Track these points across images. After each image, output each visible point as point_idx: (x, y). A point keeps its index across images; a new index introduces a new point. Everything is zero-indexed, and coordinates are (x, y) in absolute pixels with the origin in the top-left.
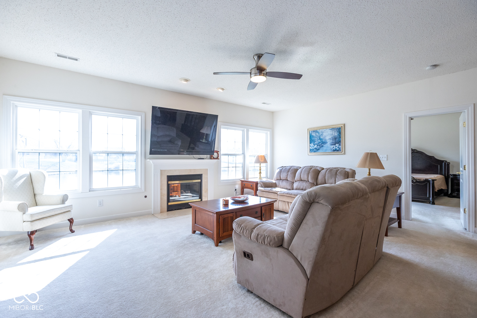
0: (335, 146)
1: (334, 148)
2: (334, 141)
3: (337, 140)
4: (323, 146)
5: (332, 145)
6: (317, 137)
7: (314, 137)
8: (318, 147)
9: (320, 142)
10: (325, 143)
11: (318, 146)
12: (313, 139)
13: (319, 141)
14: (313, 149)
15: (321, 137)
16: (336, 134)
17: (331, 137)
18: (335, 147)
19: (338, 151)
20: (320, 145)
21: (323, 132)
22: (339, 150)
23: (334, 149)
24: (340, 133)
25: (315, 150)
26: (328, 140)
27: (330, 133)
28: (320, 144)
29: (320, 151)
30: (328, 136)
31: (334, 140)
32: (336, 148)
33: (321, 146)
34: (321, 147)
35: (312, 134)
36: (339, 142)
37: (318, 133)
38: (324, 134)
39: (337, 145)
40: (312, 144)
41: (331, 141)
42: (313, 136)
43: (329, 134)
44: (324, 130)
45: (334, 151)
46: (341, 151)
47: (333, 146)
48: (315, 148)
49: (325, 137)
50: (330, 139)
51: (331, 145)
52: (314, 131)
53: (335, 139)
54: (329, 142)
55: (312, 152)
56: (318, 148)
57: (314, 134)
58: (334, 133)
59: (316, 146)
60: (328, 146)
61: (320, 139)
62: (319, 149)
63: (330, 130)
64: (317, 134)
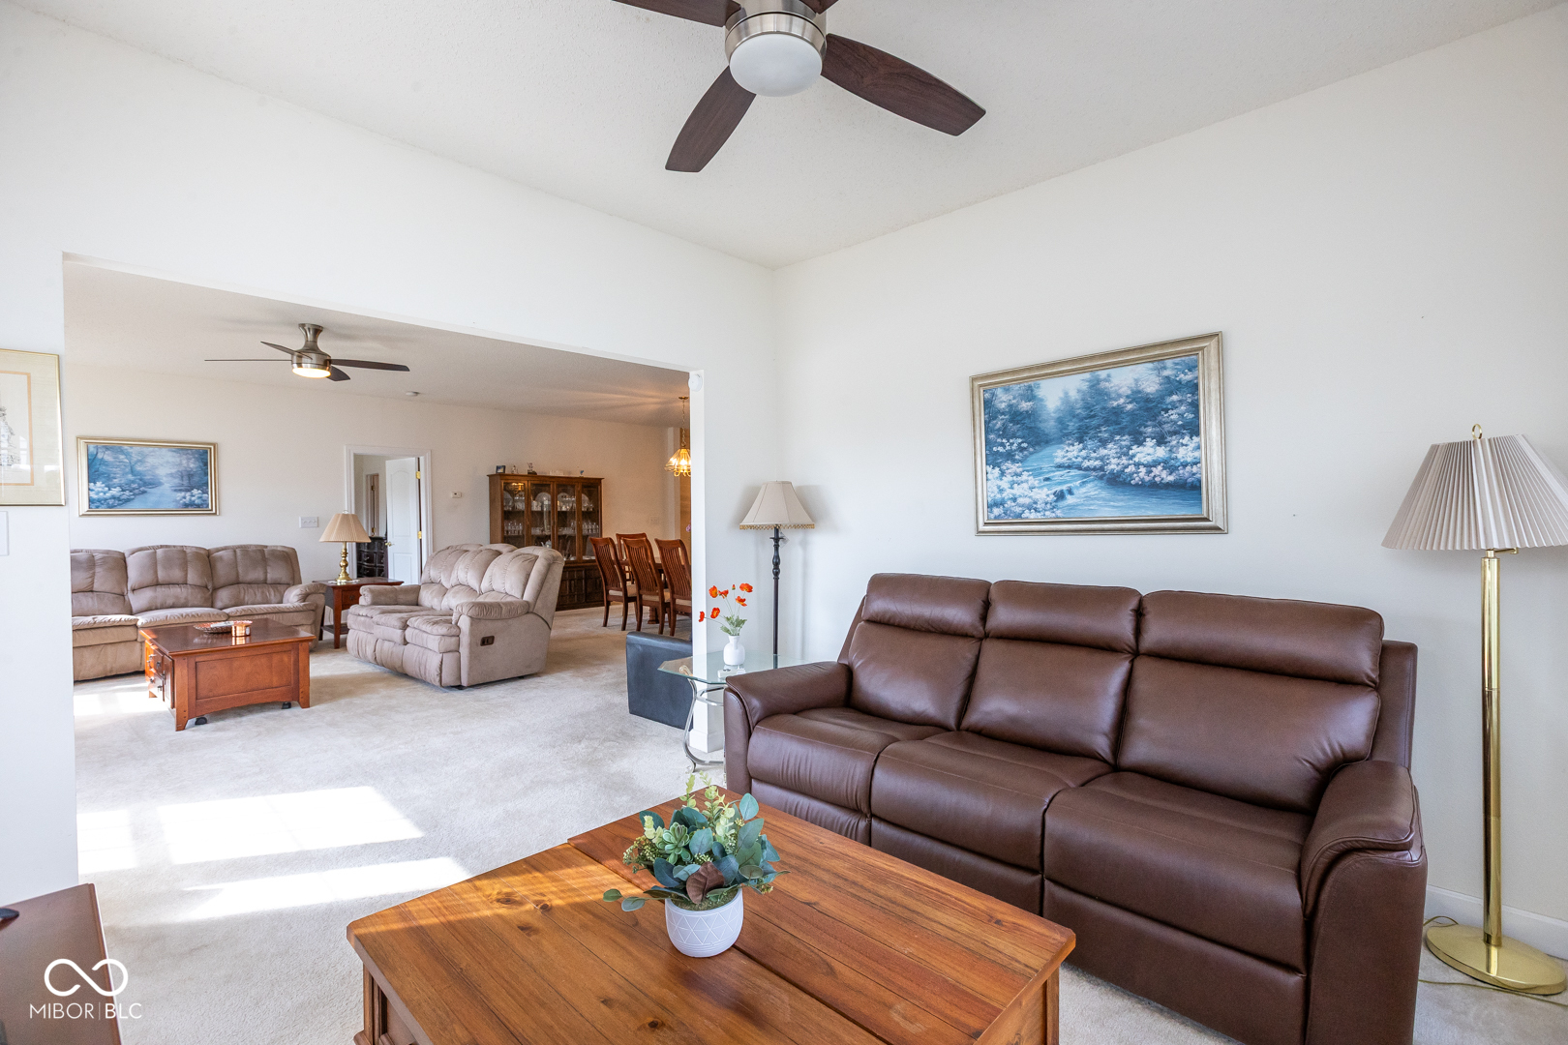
0: (188, 494)
1: (185, 498)
2: (186, 482)
3: (196, 479)
4: (144, 492)
5: (181, 490)
6: (123, 467)
7: (107, 465)
8: (127, 493)
9: (133, 482)
10: (154, 484)
11: (123, 491)
12: (103, 469)
13: (130, 477)
14: (106, 500)
15: (139, 468)
16: (193, 465)
17: (173, 471)
18: (188, 498)
19: (198, 506)
20: (134, 489)
21: (145, 456)
22: (202, 504)
23: (187, 501)
24: (206, 464)
25: (111, 502)
26: (164, 479)
27: (171, 460)
28: (134, 486)
29: (136, 505)
30: (165, 467)
31: (185, 478)
32: (193, 498)
33: (136, 491)
34: (139, 494)
35: (100, 456)
36: (203, 486)
37: (127, 455)
38: (151, 460)
39: (195, 491)
40: (99, 484)
41: (177, 481)
42: (103, 462)
43: (168, 462)
44: (151, 449)
45: (186, 505)
46: (208, 506)
47: (183, 494)
48: (113, 497)
49: (154, 467)
50: (171, 475)
51: (175, 490)
52: (107, 448)
53: (190, 476)
54: (167, 485)
55: (97, 507)
56: (124, 497)
57: (108, 457)
58: (184, 462)
59: (115, 491)
60: (167, 492)
61: (132, 472)
62: (128, 500)
63: (170, 454)
64: (122, 457)
